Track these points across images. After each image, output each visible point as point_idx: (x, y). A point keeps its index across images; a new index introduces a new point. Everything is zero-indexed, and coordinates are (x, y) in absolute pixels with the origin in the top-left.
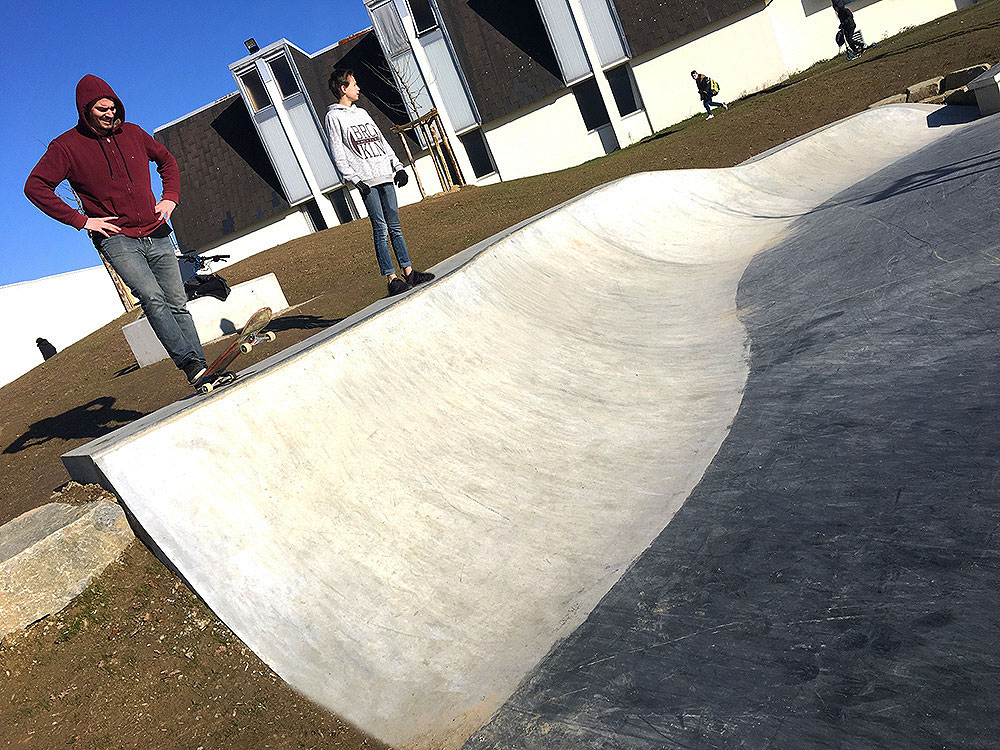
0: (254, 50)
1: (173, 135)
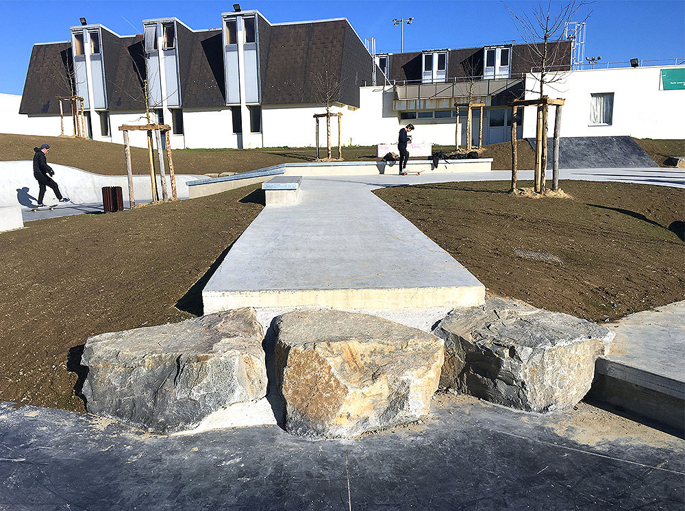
0: (84, 24)
1: (42, 50)
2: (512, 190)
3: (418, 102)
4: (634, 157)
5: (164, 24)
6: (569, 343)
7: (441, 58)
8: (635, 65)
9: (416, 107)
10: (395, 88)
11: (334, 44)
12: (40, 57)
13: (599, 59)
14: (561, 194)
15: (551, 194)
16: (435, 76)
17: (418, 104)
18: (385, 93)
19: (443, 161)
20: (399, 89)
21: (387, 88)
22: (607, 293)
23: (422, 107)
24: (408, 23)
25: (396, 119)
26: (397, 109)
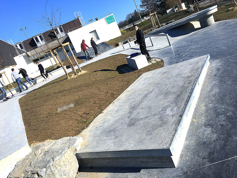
2: (67, 78)
3: (37, 54)
4: (107, 48)
6: (60, 156)
7: (40, 37)
8: (97, 20)
9: (37, 57)
10: (26, 53)
13: (92, 20)
14: (83, 72)
15: (80, 74)
16: (41, 43)
17: (37, 55)
18: (24, 56)
19: (49, 73)
20: (28, 53)
21: (24, 54)
22: (87, 114)
23: (39, 56)
24: (25, 29)
25: (33, 63)
26: (31, 60)
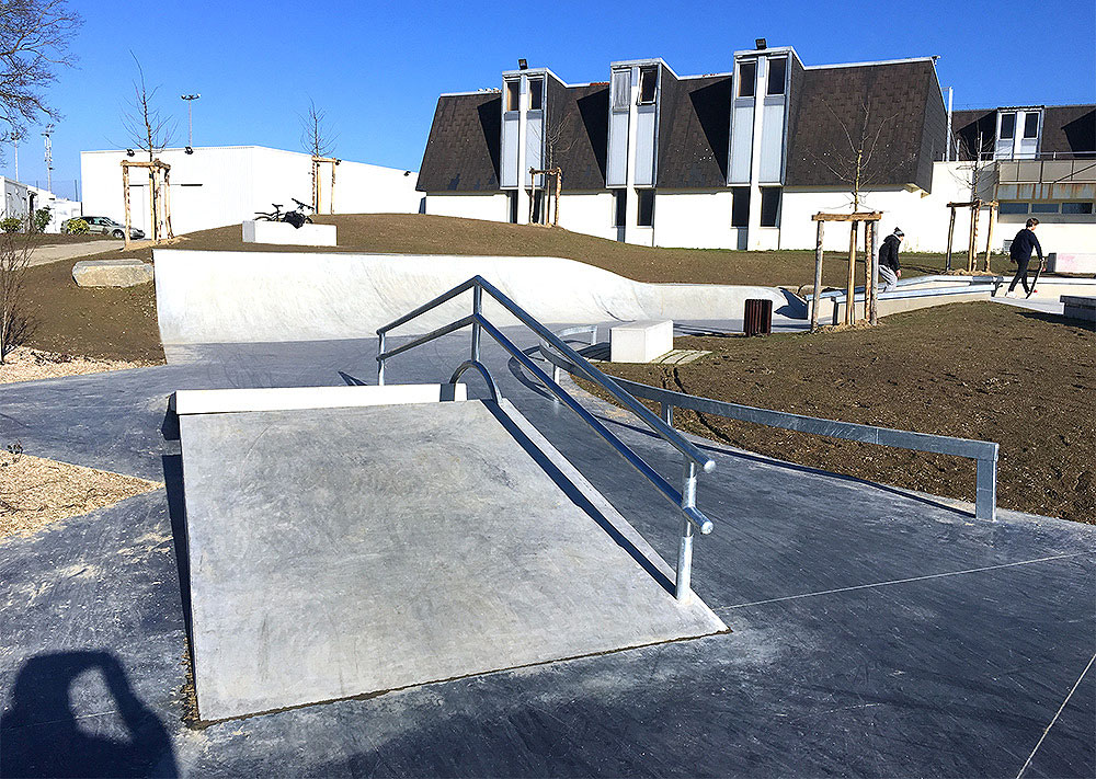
0: (524, 68)
1: (452, 103)
3: (1038, 187)
5: (642, 69)
7: (1031, 122)
9: (1033, 196)
10: (996, 165)
11: (911, 97)
12: (448, 113)
16: (1018, 149)
17: (1038, 191)
18: (977, 172)
21: (981, 164)
23: (1045, 196)
